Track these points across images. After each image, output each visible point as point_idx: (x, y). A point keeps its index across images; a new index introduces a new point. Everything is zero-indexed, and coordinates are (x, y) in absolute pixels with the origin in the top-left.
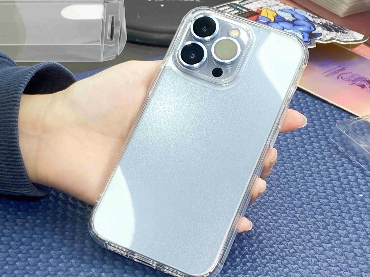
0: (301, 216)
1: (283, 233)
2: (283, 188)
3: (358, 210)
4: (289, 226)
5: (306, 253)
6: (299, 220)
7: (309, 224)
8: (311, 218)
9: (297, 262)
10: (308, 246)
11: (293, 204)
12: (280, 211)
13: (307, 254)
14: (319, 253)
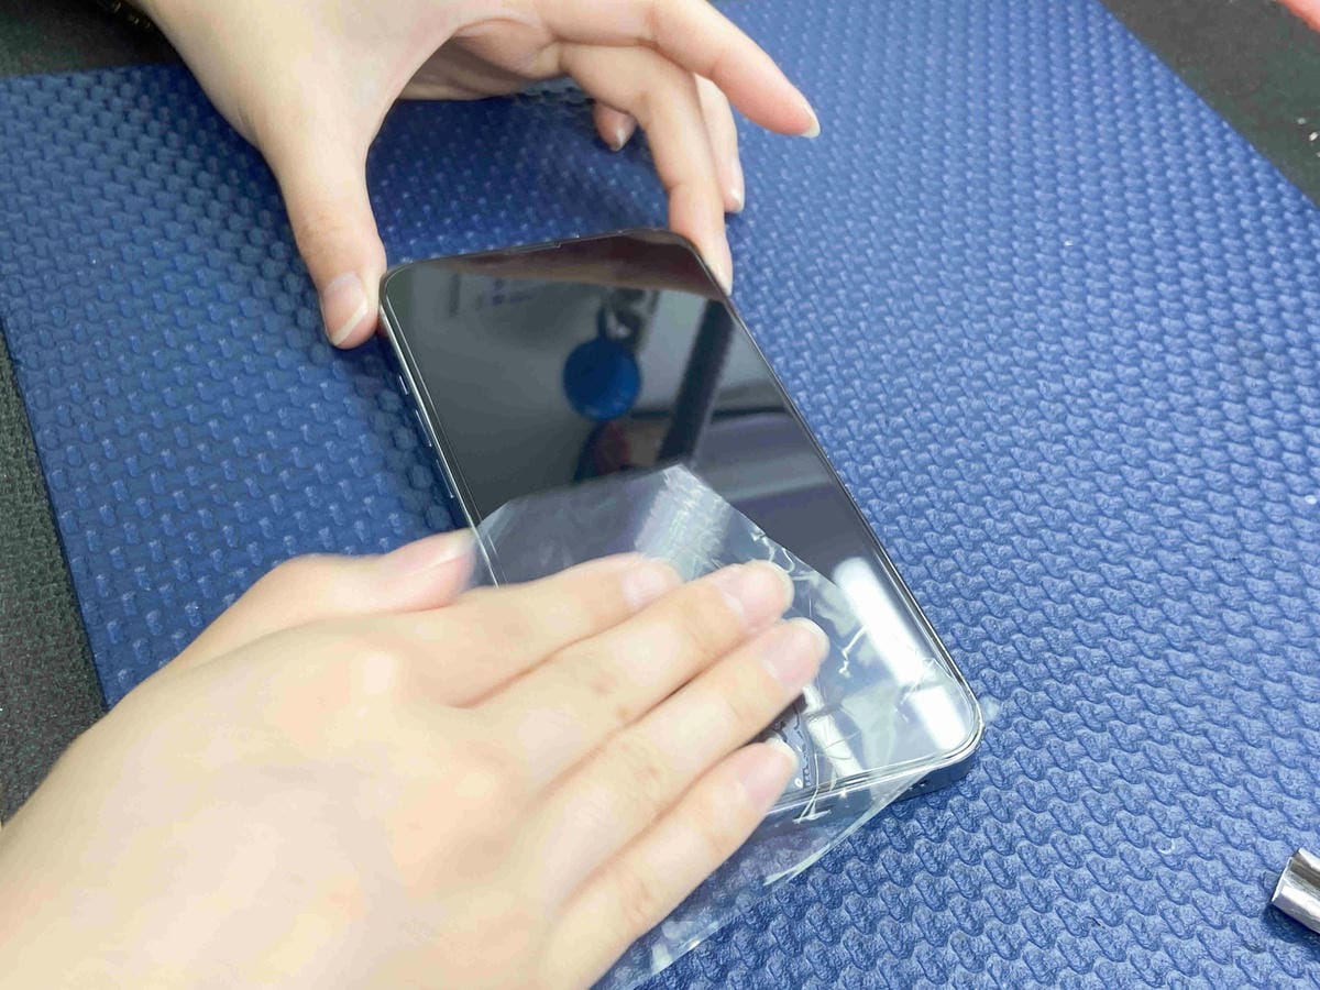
0: (1116, 546)
1: (1050, 598)
2: (1074, 446)
3: (1296, 549)
4: (1072, 577)
5: (1111, 673)
6: (1105, 560)
7: (1135, 577)
8: (1144, 558)
9: (1078, 703)
10: (1120, 653)
11: (1096, 505)
12: (1051, 523)
13: (1112, 677)
14: (1151, 679)
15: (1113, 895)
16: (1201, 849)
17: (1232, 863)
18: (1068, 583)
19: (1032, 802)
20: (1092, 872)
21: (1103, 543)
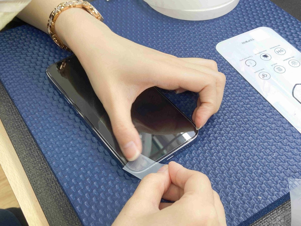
15: (264, 167)
16: (280, 154)
17: (287, 155)
18: (242, 103)
19: (244, 151)
20: (259, 163)
21: (248, 92)
